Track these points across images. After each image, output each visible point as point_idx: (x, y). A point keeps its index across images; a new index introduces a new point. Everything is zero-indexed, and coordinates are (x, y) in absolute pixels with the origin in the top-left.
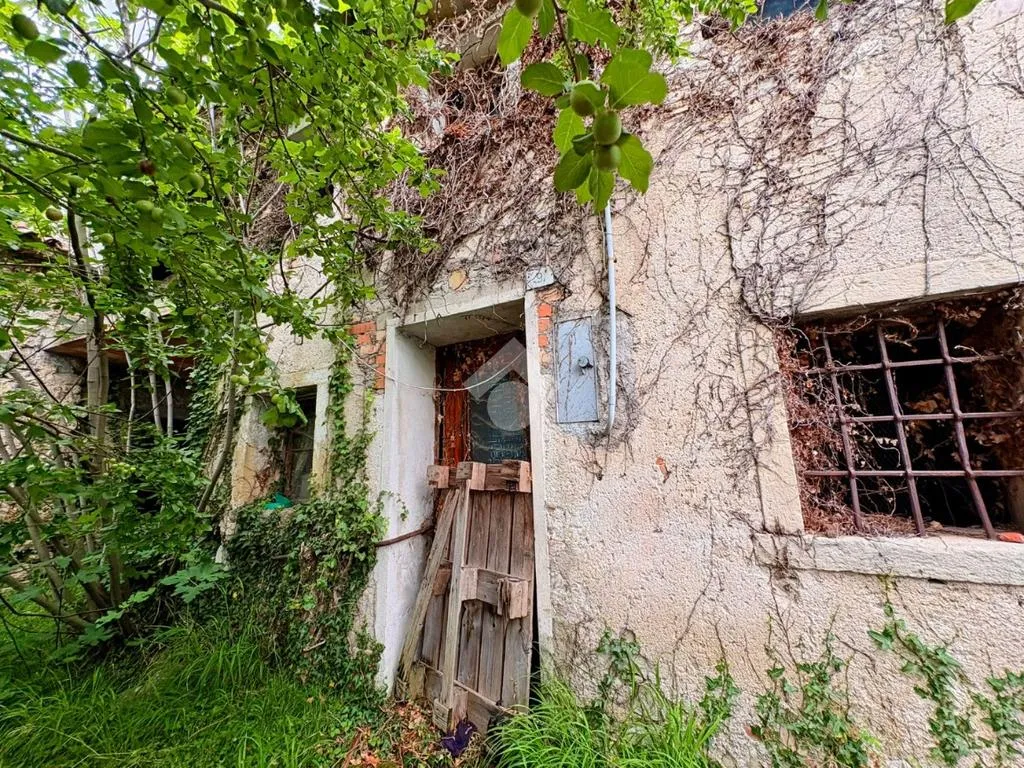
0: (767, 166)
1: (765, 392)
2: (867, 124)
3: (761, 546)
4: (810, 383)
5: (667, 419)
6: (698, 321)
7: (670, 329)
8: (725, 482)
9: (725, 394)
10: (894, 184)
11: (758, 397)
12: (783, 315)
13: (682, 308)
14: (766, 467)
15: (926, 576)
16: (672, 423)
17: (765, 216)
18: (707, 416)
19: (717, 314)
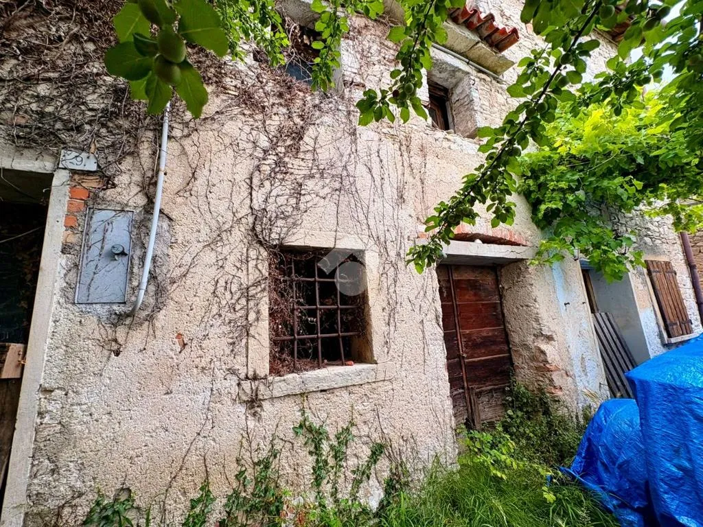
0: (277, 154)
1: (259, 289)
2: (324, 156)
3: (243, 389)
4: (282, 285)
5: (190, 303)
6: (224, 235)
7: (203, 237)
8: (226, 349)
9: (234, 288)
10: (329, 191)
11: (254, 292)
12: (274, 243)
13: (214, 225)
14: (253, 337)
15: (320, 389)
16: (194, 306)
17: (273, 182)
18: (220, 302)
19: (237, 234)
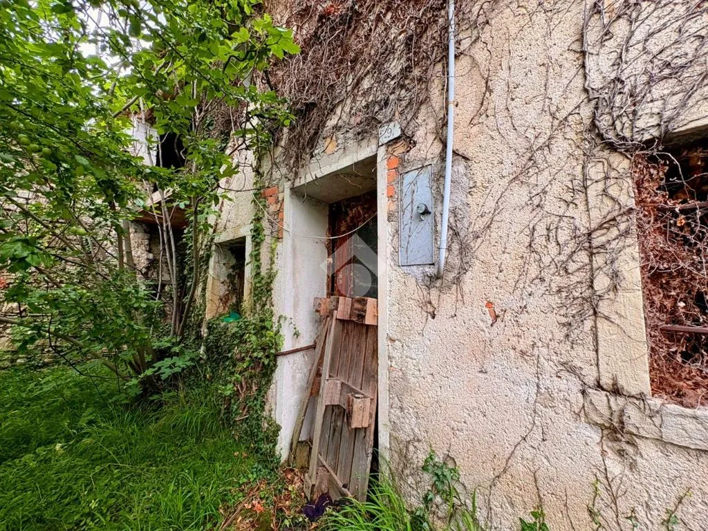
1: (614, 232)
4: (681, 220)
5: (499, 263)
6: (538, 156)
7: (507, 169)
8: (556, 331)
9: (563, 236)
11: (604, 239)
12: (647, 137)
13: (521, 144)
14: (607, 318)
16: (503, 267)
17: (634, 15)
18: (541, 259)
19: (561, 146)
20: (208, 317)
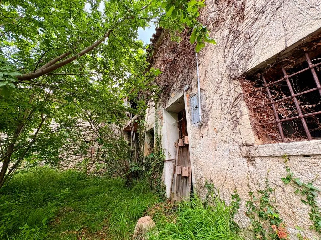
0: (233, 32)
1: (239, 100)
3: (242, 151)
5: (215, 116)
6: (219, 85)
7: (213, 90)
8: (231, 132)
9: (228, 105)
10: (272, 15)
11: (237, 103)
12: (241, 74)
13: (216, 83)
14: (241, 124)
15: (301, 154)
16: (217, 117)
17: (234, 46)
18: (224, 113)
19: (224, 81)
20: (145, 155)
